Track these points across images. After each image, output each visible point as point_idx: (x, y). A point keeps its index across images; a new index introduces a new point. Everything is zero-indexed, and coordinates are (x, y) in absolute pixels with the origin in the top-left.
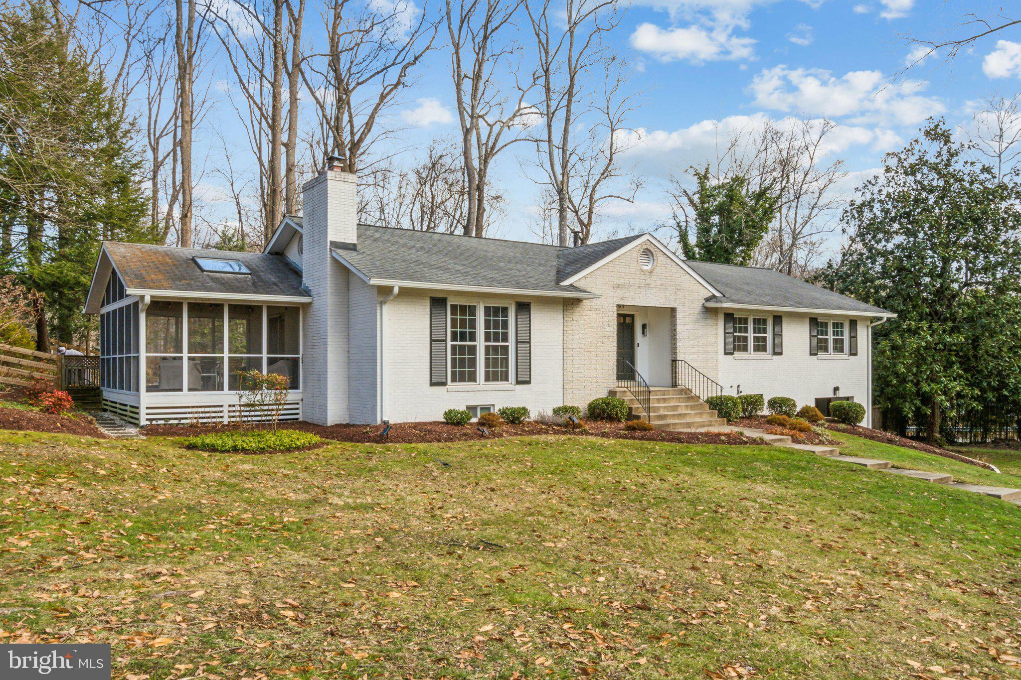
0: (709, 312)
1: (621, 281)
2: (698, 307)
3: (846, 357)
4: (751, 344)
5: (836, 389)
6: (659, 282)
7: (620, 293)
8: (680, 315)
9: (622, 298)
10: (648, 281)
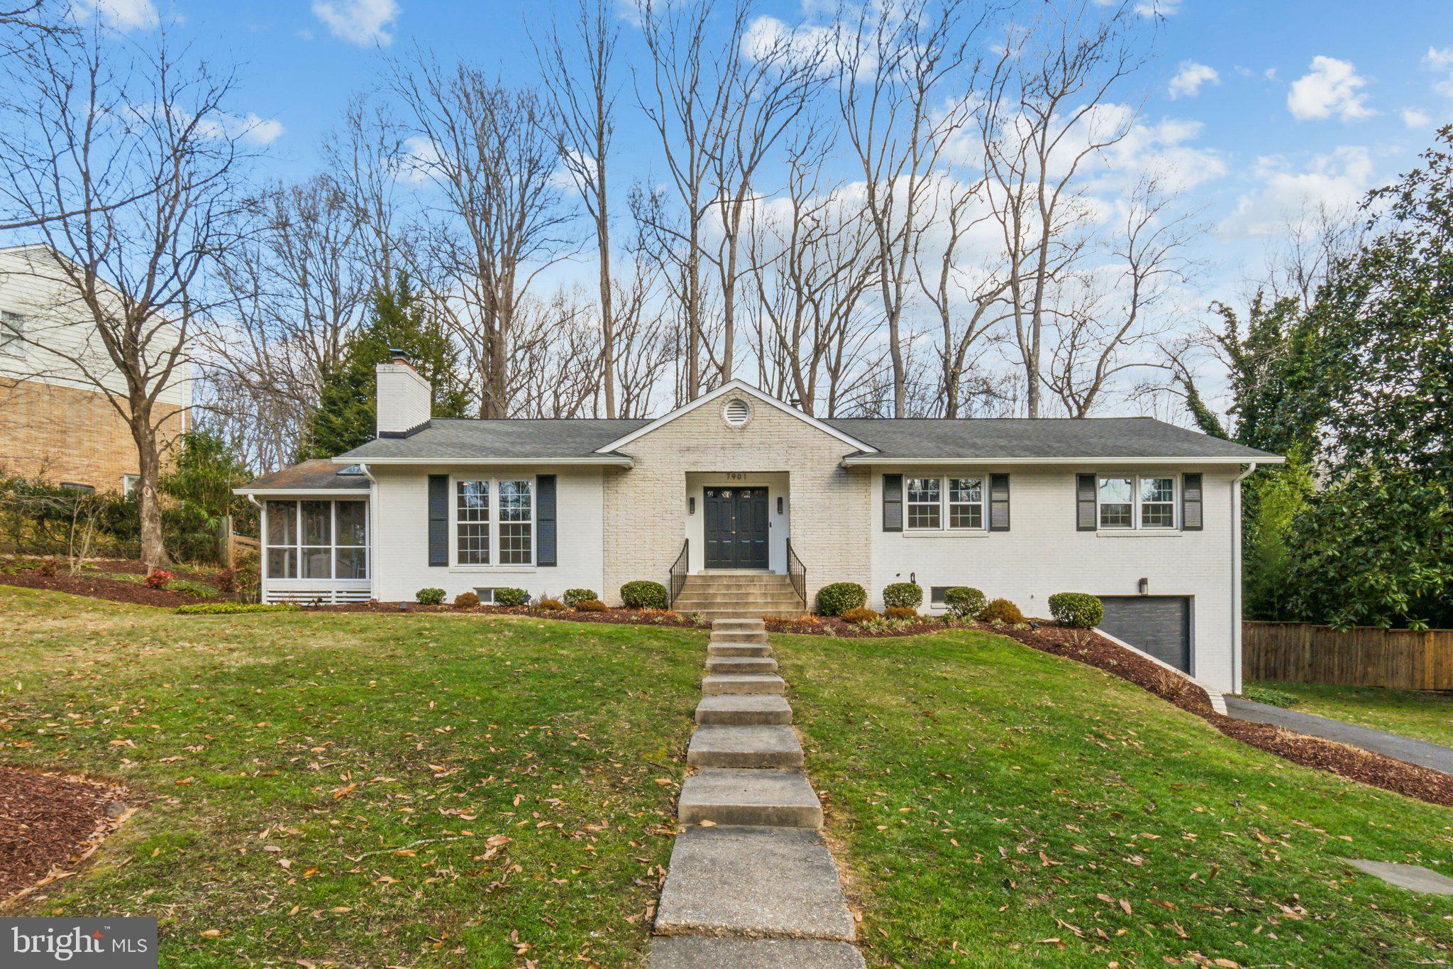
0: (851, 473)
1: (694, 443)
2: (831, 467)
3: (1177, 532)
4: (945, 516)
5: (1143, 582)
6: (757, 440)
7: (691, 457)
8: (794, 481)
9: (695, 463)
10: (739, 440)
